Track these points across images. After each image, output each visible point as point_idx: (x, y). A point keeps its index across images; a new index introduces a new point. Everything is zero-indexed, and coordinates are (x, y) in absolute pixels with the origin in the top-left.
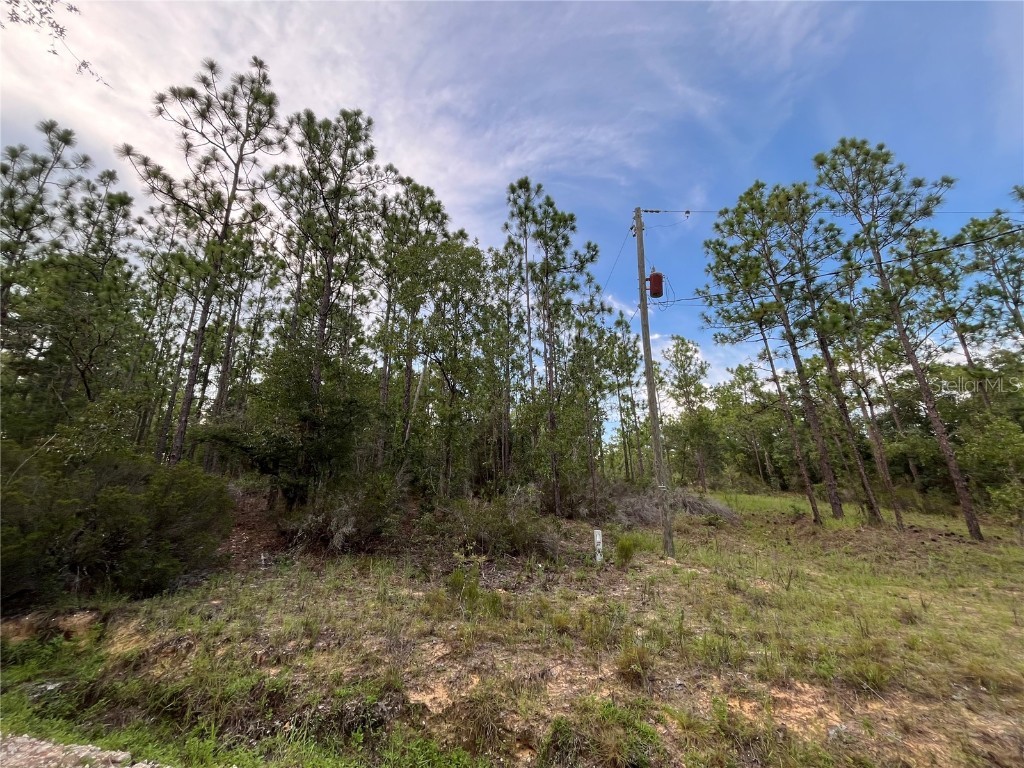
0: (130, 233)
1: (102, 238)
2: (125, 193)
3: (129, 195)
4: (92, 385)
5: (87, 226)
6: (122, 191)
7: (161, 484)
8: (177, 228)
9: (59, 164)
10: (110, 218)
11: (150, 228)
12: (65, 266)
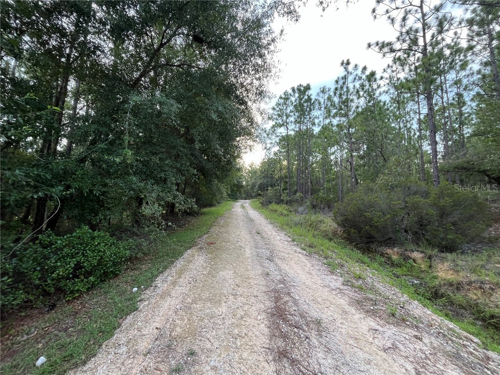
0: (379, 87)
1: (370, 95)
2: (372, 71)
3: (374, 71)
4: (386, 156)
5: (363, 94)
6: (371, 71)
7: (436, 194)
8: (397, 71)
9: (349, 74)
10: (370, 85)
11: (386, 79)
12: (362, 113)
